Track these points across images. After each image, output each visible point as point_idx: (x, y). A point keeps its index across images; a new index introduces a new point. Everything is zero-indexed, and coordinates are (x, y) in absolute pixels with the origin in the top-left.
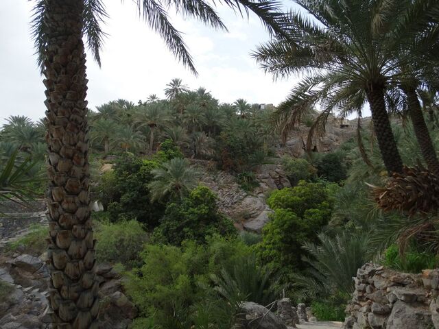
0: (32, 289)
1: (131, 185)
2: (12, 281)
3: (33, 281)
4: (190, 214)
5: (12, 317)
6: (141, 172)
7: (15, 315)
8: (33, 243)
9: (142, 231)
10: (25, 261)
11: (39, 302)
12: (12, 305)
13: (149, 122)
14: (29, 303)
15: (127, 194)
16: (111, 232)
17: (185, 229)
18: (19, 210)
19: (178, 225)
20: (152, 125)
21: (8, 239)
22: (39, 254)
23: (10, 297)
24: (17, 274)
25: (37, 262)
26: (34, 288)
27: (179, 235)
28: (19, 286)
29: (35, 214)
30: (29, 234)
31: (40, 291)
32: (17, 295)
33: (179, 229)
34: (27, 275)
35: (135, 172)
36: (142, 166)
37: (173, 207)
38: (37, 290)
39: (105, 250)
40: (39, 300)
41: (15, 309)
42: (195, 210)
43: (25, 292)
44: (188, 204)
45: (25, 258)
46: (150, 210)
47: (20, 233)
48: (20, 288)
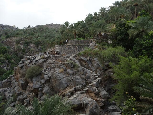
0: (85, 68)
1: (121, 32)
2: (79, 64)
3: (85, 65)
4: (146, 43)
5: (78, 75)
6: (126, 26)
7: (79, 74)
8: (86, 53)
9: (123, 51)
10: (82, 59)
11: (86, 72)
12: (78, 71)
13: (135, 4)
14: (83, 72)
15: (120, 36)
16: (111, 51)
17: (143, 51)
18: (84, 43)
19: (140, 49)
20: (135, 5)
21: (79, 52)
22: (87, 57)
23: (78, 69)
24: (81, 62)
25: (86, 59)
26: (85, 67)
27: (140, 53)
28: (81, 66)
29: (88, 44)
30: (85, 50)
31: (87, 69)
32: (80, 69)
33: (140, 51)
34: (84, 63)
35: (123, 27)
36: (126, 24)
37: (138, 40)
38: (86, 68)
39: (108, 57)
40: (86, 71)
41: (79, 73)
42: (150, 41)
43: (82, 68)
44: (146, 39)
45: (83, 58)
46: (130, 42)
47: (83, 50)
48: (81, 67)
